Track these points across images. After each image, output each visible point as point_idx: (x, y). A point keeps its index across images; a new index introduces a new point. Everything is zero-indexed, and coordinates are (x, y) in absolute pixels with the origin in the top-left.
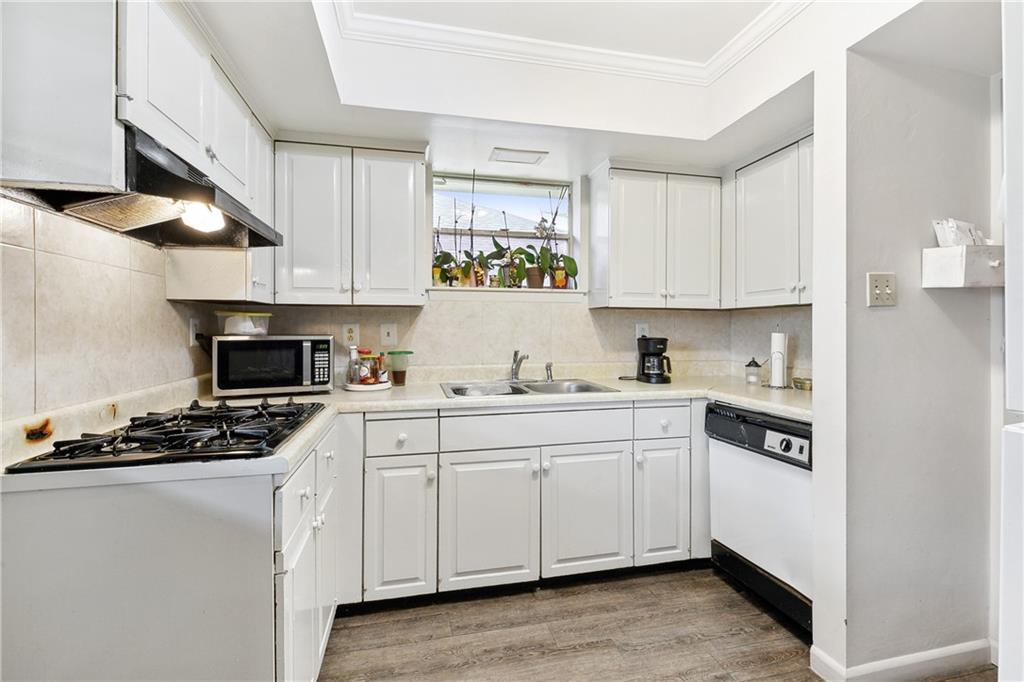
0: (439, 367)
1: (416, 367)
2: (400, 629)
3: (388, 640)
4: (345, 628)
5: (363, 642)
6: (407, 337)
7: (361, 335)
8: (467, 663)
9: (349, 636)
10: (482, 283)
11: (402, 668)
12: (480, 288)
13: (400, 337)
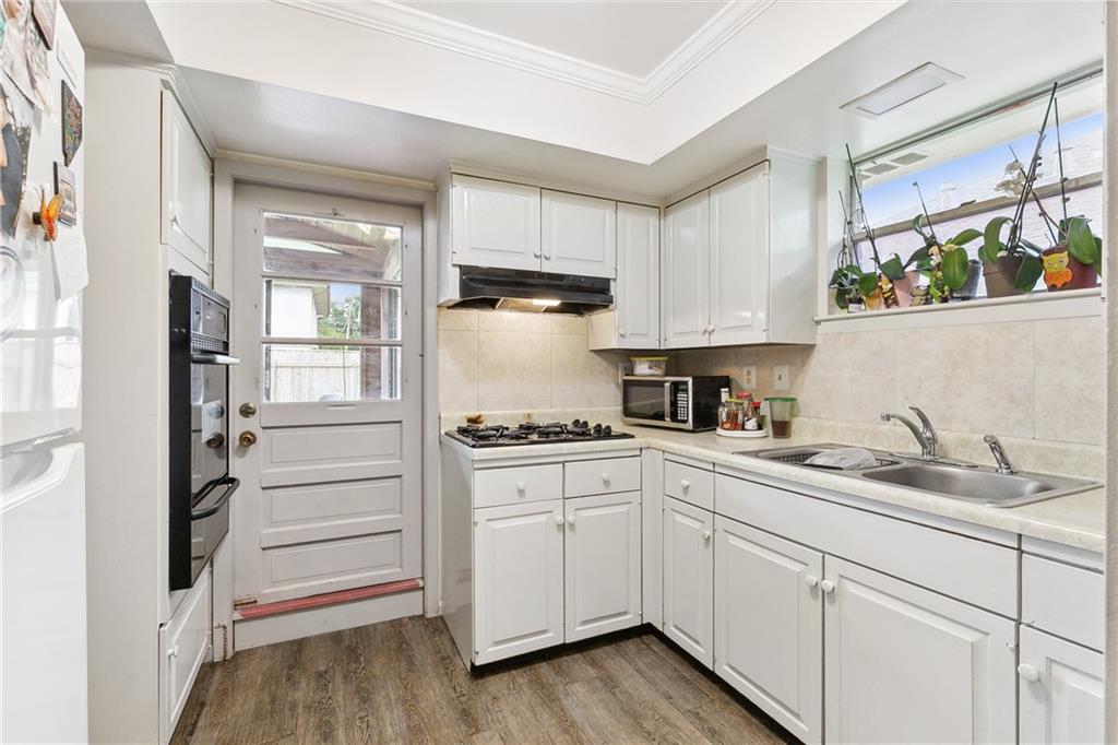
0: (831, 423)
1: (805, 419)
2: (667, 676)
3: (650, 673)
4: (647, 645)
5: (638, 661)
6: (799, 381)
7: (757, 378)
8: (650, 734)
9: (640, 650)
10: (896, 302)
11: (621, 693)
12: (894, 309)
13: (793, 381)
